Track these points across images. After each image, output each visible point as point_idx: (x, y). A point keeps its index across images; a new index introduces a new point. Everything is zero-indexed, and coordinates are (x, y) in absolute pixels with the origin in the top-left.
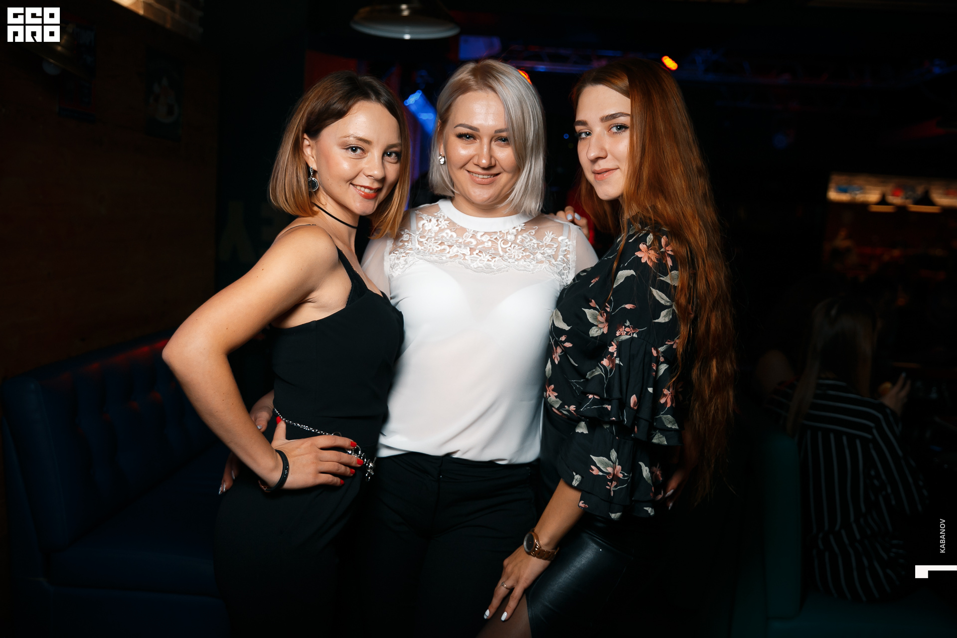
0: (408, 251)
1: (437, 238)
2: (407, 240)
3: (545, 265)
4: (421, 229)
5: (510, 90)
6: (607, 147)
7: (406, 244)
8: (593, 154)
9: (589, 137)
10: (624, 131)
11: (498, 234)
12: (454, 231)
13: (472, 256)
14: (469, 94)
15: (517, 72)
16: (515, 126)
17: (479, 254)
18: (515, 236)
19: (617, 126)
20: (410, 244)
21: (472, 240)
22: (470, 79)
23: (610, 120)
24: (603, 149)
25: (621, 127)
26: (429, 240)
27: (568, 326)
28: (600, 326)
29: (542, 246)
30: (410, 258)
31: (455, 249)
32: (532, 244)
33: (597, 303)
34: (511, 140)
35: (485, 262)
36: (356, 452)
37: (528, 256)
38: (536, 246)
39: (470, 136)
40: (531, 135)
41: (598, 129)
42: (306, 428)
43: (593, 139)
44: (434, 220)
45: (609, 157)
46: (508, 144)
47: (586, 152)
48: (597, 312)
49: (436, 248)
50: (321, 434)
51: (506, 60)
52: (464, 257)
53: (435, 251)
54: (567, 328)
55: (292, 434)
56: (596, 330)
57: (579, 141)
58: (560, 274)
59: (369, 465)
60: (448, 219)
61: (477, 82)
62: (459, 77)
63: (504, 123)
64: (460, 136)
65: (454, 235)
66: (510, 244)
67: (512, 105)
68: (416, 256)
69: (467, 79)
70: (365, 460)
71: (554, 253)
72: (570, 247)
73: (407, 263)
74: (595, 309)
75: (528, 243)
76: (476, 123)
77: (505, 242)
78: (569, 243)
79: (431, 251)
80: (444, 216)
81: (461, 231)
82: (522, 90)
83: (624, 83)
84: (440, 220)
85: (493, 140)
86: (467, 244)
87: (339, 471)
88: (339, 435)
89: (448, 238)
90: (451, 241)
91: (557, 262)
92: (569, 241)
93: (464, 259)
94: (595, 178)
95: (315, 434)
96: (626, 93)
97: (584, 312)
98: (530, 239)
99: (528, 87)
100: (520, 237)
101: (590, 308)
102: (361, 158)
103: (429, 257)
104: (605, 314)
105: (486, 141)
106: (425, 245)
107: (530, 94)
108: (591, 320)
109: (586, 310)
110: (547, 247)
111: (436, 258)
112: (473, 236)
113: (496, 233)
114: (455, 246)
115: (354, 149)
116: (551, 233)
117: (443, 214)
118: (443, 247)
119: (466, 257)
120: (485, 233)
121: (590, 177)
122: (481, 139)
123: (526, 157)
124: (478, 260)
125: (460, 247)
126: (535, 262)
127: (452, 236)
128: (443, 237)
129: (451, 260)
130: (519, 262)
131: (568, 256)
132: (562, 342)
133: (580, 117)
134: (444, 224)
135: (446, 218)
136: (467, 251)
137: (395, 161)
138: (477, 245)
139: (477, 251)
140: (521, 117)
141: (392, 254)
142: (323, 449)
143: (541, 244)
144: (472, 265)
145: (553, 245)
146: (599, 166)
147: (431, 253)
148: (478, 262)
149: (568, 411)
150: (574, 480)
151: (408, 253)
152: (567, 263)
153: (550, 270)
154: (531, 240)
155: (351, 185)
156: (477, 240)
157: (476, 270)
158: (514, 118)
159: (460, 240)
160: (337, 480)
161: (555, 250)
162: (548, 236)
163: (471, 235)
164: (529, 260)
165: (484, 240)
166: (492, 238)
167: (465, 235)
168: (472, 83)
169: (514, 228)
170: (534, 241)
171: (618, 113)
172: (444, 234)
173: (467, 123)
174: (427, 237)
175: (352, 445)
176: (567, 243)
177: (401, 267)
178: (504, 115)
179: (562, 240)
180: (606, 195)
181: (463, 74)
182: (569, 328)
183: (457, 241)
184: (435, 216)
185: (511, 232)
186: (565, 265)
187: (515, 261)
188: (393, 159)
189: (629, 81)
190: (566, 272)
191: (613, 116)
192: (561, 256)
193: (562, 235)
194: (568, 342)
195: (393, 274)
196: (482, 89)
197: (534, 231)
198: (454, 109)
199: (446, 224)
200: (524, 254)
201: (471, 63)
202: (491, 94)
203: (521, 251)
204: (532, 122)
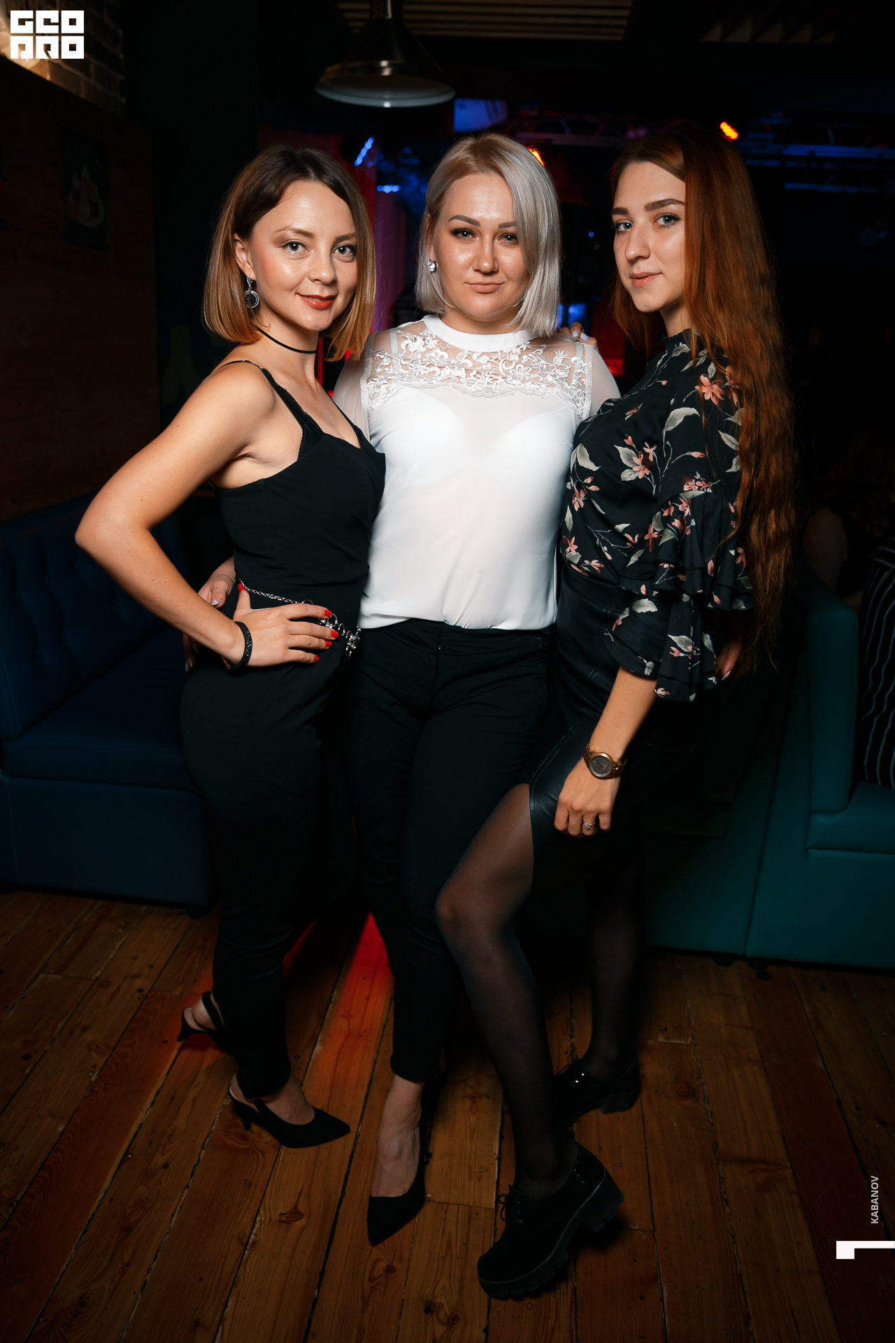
0: (389, 378)
1: (424, 360)
2: (388, 364)
3: (557, 389)
4: (405, 351)
5: (520, 172)
6: (651, 244)
7: (387, 369)
8: (632, 253)
9: (629, 230)
10: (673, 224)
11: (499, 354)
12: (444, 351)
13: (469, 378)
14: (467, 178)
15: (527, 151)
16: (525, 218)
17: (477, 376)
18: (520, 356)
19: (665, 217)
20: (392, 369)
21: (468, 361)
22: (468, 158)
23: (657, 208)
24: (645, 246)
25: (671, 219)
26: (414, 363)
27: (596, 465)
28: (636, 469)
29: (553, 367)
30: (393, 386)
31: (447, 371)
32: (541, 365)
33: (634, 441)
34: (520, 237)
35: (485, 385)
36: (332, 621)
37: (537, 379)
38: (545, 367)
39: (466, 232)
40: (544, 233)
41: (641, 219)
42: (272, 597)
43: (634, 233)
44: (420, 340)
45: (652, 257)
46: (517, 243)
47: (625, 249)
48: (633, 452)
49: (424, 370)
50: (289, 603)
51: (513, 135)
52: (459, 380)
53: (422, 374)
54: (594, 468)
55: (257, 603)
56: (630, 473)
57: (616, 236)
58: (575, 401)
59: (349, 637)
60: (437, 338)
61: (477, 161)
62: (454, 157)
63: (511, 215)
64: (456, 232)
65: (445, 355)
66: (514, 364)
67: (522, 192)
68: (400, 382)
69: (464, 159)
70: (344, 632)
71: (566, 376)
72: (586, 369)
73: (389, 392)
74: (630, 447)
75: (536, 364)
76: (475, 215)
77: (509, 363)
78: (583, 365)
79: (418, 374)
80: (431, 335)
81: (453, 351)
82: (533, 172)
83: (678, 161)
84: (428, 338)
85: (496, 237)
86: (460, 366)
87: (312, 646)
88: (310, 604)
89: (437, 359)
90: (442, 362)
91: (570, 387)
92: (584, 362)
93: (459, 382)
94: (633, 284)
95: (283, 603)
96: (681, 174)
97: (617, 450)
98: (537, 357)
99: (540, 170)
100: (525, 357)
101: (625, 445)
102: (302, 257)
103: (416, 382)
104: (642, 455)
105: (488, 237)
106: (410, 368)
107: (542, 179)
108: (625, 461)
109: (619, 448)
110: (558, 369)
111: (425, 383)
112: (469, 357)
113: (495, 353)
114: (447, 367)
115: (294, 246)
116: (562, 353)
117: (430, 333)
118: (433, 369)
119: (461, 380)
120: (483, 354)
121: (627, 282)
122: (481, 235)
123: (538, 259)
124: (476, 383)
125: (453, 368)
126: (546, 385)
127: (442, 356)
128: (431, 357)
129: (443, 384)
130: (526, 384)
131: (583, 380)
132: (586, 484)
133: (620, 203)
134: (432, 343)
135: (434, 336)
136: (462, 373)
137: (350, 259)
138: (474, 366)
139: (475, 373)
140: (533, 206)
141: (371, 382)
142: (292, 620)
143: (551, 365)
144: (469, 389)
145: (565, 367)
146: (639, 269)
147: (418, 377)
148: (476, 385)
149: (589, 566)
150: (646, 669)
151: (390, 379)
152: (583, 387)
153: (563, 396)
154: (539, 361)
155: (297, 295)
156: (473, 361)
157: (474, 394)
158: (524, 210)
159: (453, 362)
160: (310, 657)
161: (568, 372)
162: (559, 356)
163: (466, 356)
164: (538, 383)
165: (482, 362)
166: (492, 358)
167: (458, 355)
168: (471, 163)
169: (518, 346)
170: (543, 362)
171: (668, 199)
172: (433, 355)
173: (464, 215)
174: (412, 359)
175: (326, 614)
176: (581, 364)
177: (383, 397)
178: (511, 204)
179: (575, 361)
180: (645, 306)
181: (460, 152)
182: (597, 468)
183: (449, 362)
184: (421, 336)
185: (514, 351)
186: (580, 390)
187: (522, 382)
188: (347, 256)
189: (684, 159)
190: (581, 398)
191: (661, 204)
192: (575, 380)
193: (575, 355)
194: (595, 485)
195: (373, 407)
196: (483, 171)
197: (541, 350)
198: (447, 198)
199: (434, 344)
200: (532, 376)
201: (470, 138)
202: (496, 178)
203: (527, 373)
204: (546, 214)
